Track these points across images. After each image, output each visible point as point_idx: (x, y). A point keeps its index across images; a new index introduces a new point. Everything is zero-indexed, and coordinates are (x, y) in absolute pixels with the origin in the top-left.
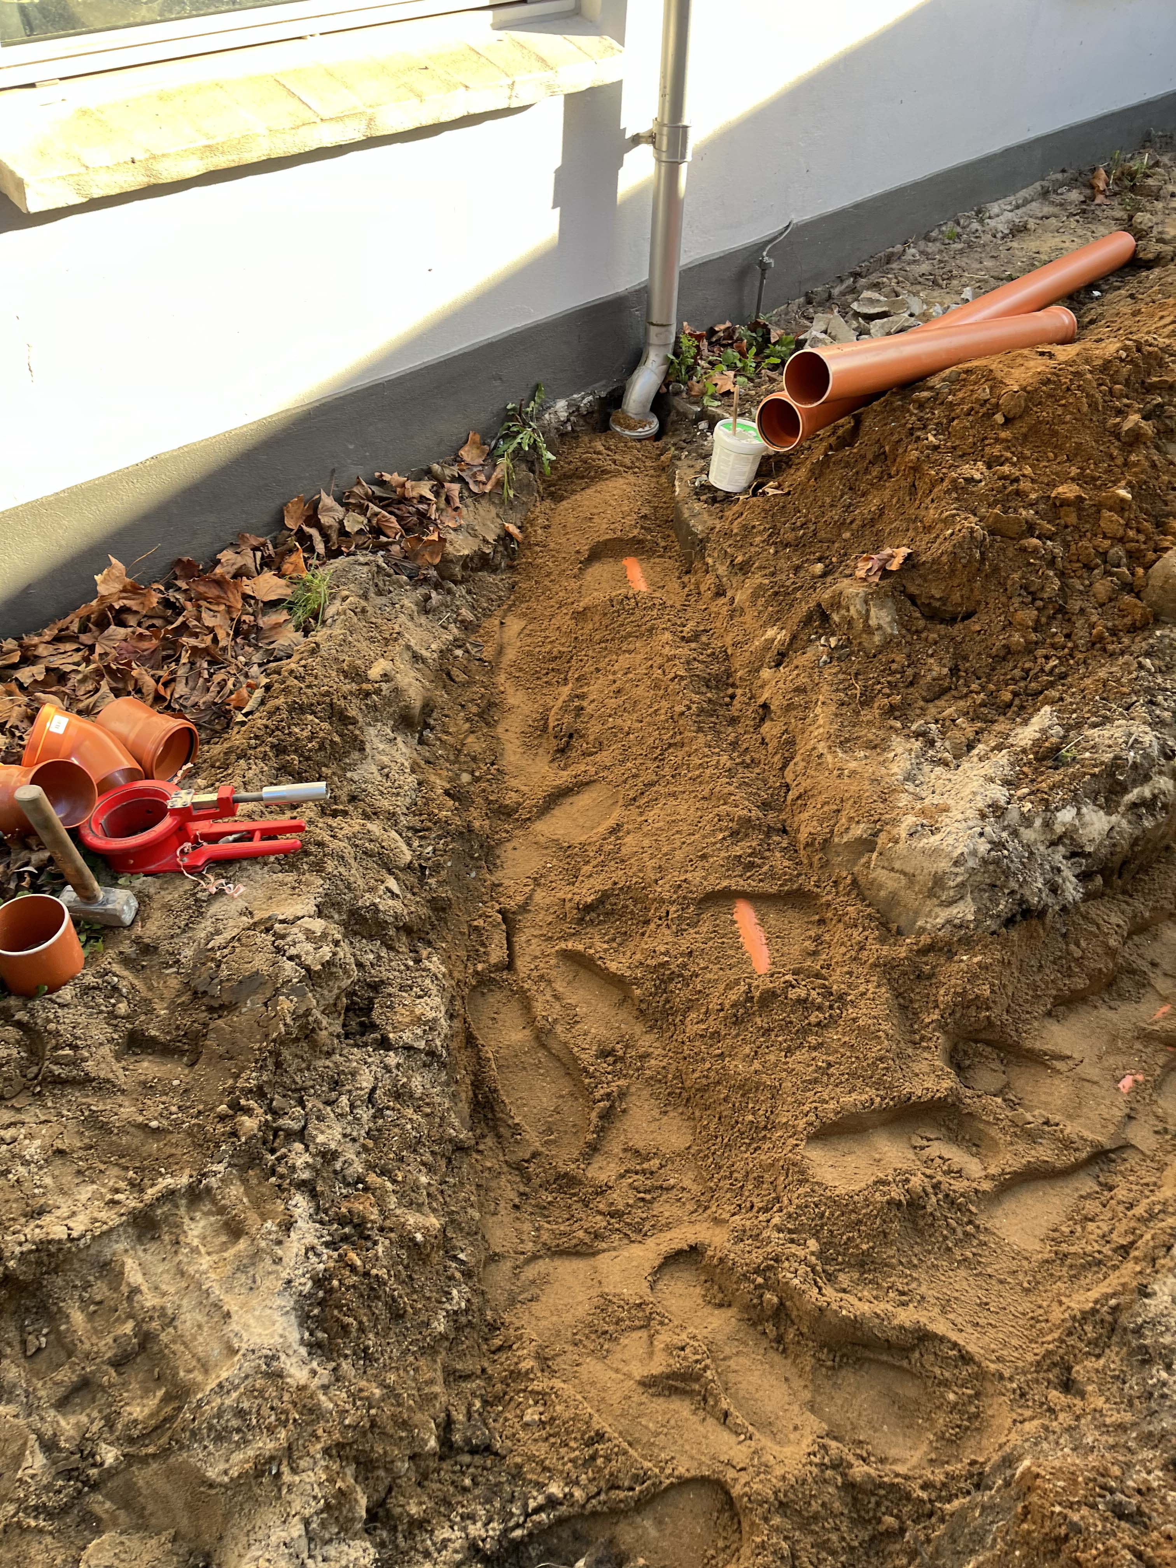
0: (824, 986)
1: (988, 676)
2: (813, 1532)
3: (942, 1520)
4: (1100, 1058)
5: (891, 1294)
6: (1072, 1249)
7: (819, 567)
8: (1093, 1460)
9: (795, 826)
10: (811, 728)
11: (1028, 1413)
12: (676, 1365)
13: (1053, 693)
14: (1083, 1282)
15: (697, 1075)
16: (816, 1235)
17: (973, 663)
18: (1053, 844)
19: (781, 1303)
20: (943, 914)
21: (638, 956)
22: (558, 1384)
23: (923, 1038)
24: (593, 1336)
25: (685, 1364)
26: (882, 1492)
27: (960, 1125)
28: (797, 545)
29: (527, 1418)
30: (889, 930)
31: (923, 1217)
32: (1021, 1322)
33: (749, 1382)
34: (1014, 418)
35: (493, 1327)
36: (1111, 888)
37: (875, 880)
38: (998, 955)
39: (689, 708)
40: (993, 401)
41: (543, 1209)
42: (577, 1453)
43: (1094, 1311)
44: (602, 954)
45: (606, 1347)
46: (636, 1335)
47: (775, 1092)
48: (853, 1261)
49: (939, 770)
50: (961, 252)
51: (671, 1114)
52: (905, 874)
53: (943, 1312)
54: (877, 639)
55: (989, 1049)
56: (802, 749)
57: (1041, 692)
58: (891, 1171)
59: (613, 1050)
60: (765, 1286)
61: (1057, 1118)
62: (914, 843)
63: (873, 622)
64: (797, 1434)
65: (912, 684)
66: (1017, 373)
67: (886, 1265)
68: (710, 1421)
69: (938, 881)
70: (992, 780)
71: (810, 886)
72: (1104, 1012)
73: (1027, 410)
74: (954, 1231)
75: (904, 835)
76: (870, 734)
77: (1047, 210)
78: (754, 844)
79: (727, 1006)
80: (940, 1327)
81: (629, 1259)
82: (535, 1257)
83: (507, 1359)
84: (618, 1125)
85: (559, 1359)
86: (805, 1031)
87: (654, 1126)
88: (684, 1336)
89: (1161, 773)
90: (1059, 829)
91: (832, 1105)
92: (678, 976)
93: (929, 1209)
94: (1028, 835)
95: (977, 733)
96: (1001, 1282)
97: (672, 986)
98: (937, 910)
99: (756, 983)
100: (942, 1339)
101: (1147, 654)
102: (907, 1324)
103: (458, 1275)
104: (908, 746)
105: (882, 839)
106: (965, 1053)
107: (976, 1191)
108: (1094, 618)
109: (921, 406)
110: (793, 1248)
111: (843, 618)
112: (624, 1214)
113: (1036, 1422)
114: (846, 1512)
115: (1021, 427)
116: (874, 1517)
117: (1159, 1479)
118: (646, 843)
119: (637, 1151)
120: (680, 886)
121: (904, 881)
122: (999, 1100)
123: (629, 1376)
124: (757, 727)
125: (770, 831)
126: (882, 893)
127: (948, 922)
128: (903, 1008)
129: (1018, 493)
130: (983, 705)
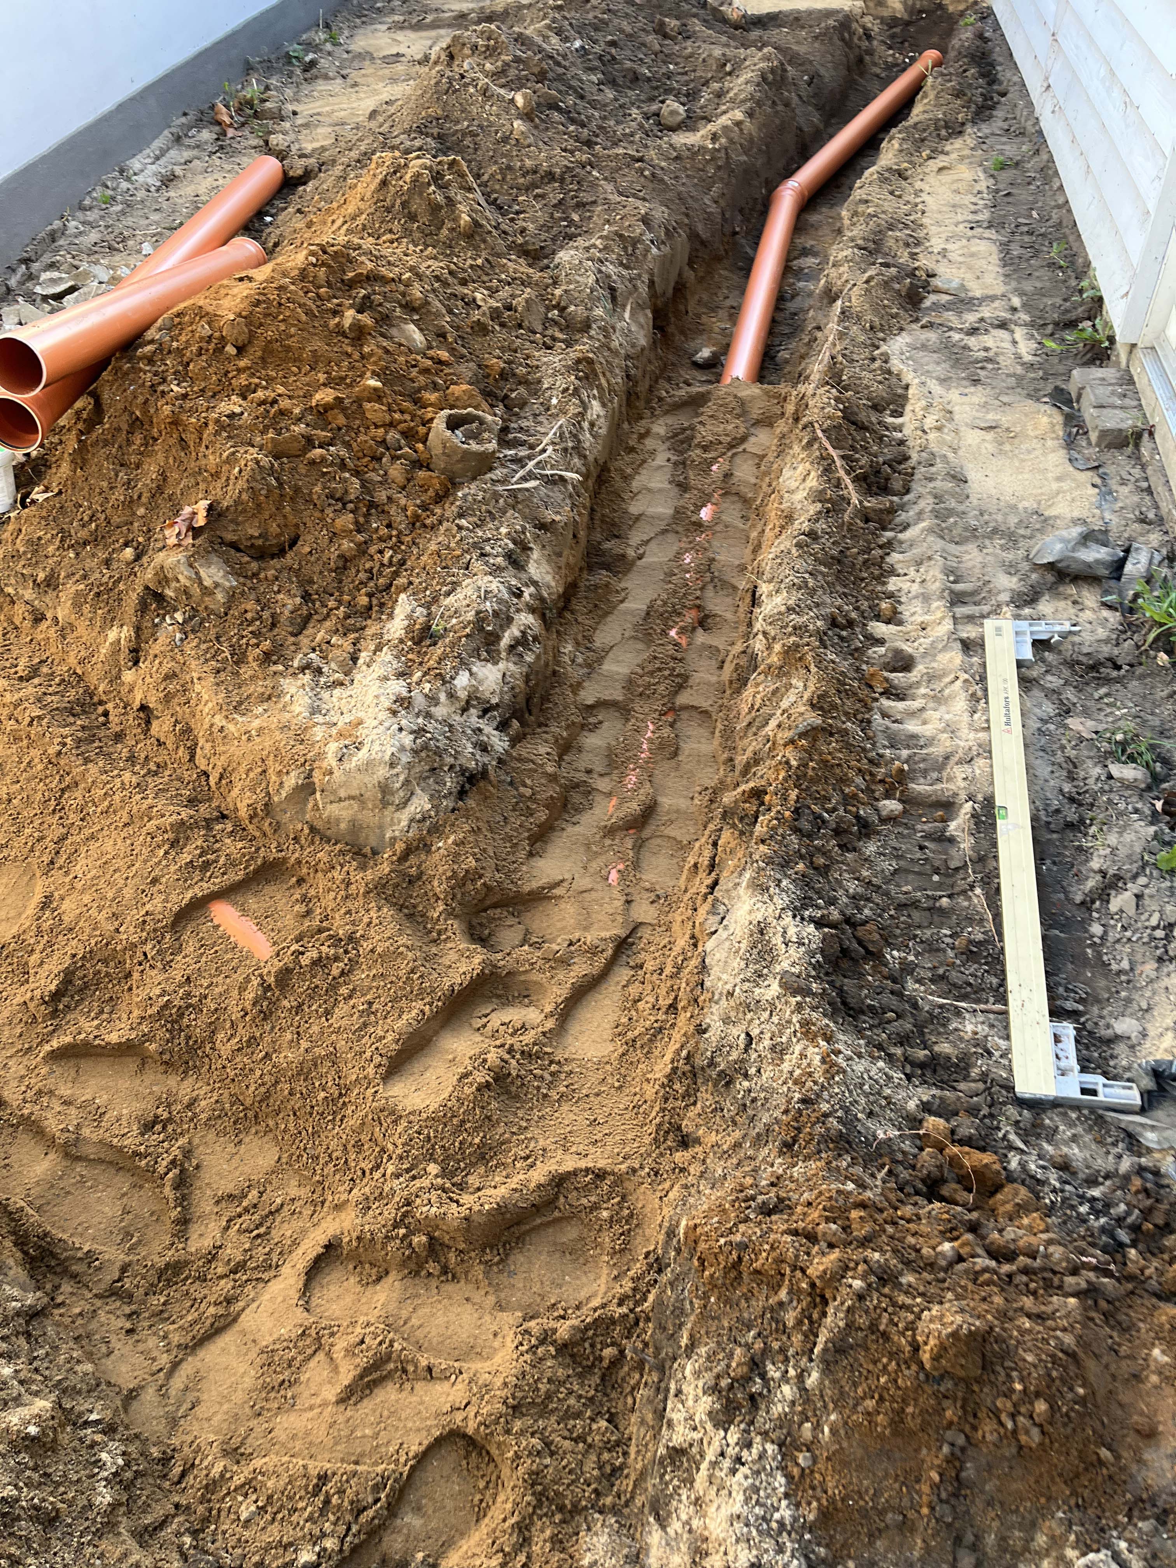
0: (331, 937)
1: (339, 589)
2: (552, 1411)
3: (648, 1319)
4: (585, 868)
5: (518, 1165)
6: (636, 1033)
7: (129, 552)
8: (729, 1185)
9: (231, 807)
10: (199, 707)
11: (667, 1185)
12: (362, 1361)
13: (402, 581)
14: (656, 1053)
15: (252, 1088)
16: (432, 1159)
17: (319, 583)
18: (464, 710)
19: (431, 1238)
20: (404, 817)
21: (136, 1013)
22: (257, 1463)
23: (439, 933)
24: (273, 1395)
25: (370, 1354)
26: (591, 1333)
27: (506, 987)
28: (95, 539)
29: (244, 1516)
30: (365, 856)
31: (512, 1083)
32: (627, 1117)
33: (437, 1326)
34: (244, 346)
35: (165, 1460)
36: (528, 726)
37: (329, 817)
38: (467, 827)
39: (65, 744)
40: (217, 334)
41: (160, 1315)
42: (309, 1509)
43: (674, 1070)
44: (95, 1033)
45: (289, 1395)
46: (312, 1364)
47: (333, 1057)
48: (473, 1160)
49: (337, 692)
50: (123, 213)
51: (247, 1140)
52: (353, 798)
53: (566, 1150)
54: (220, 596)
55: (499, 910)
56: (200, 732)
57: (391, 585)
58: (468, 1061)
59: (156, 1117)
60: (410, 1233)
61: (577, 935)
62: (347, 766)
63: (208, 582)
64: (499, 1338)
65: (274, 625)
66: (226, 303)
67: (503, 1143)
68: (419, 1386)
69: (385, 789)
70: (386, 679)
71: (274, 854)
72: (571, 830)
73: (252, 336)
74: (542, 1077)
75: (334, 763)
76: (258, 687)
77: (187, 154)
78: (199, 843)
79: (249, 1008)
80: (570, 1164)
81: (272, 1299)
82: (175, 1365)
83: (195, 1478)
84: (198, 1184)
85: (249, 1441)
86: (333, 987)
87: (235, 1162)
88: (358, 1330)
89: (518, 611)
90: (463, 695)
91: (390, 1037)
92: (187, 1008)
93: (514, 1073)
94: (440, 711)
95: (354, 644)
96: (597, 1095)
97: (185, 1021)
98: (397, 815)
99: (265, 971)
100: (575, 1173)
101: (461, 516)
102: (542, 1180)
103: (98, 1438)
104: (299, 683)
105: (317, 776)
106: (481, 924)
107: (544, 1033)
108: (403, 501)
109: (150, 361)
110: (418, 1183)
111: (176, 590)
112: (245, 1262)
113: (676, 1187)
114: (571, 1372)
115: (256, 351)
116: (595, 1359)
117: (781, 1164)
118: (87, 899)
119: (230, 1196)
120: (144, 922)
121: (355, 805)
122: (526, 947)
123: (324, 1404)
124: (146, 731)
125: (208, 824)
126: (343, 826)
127: (412, 820)
128: (410, 916)
129: (282, 413)
130: (347, 617)
